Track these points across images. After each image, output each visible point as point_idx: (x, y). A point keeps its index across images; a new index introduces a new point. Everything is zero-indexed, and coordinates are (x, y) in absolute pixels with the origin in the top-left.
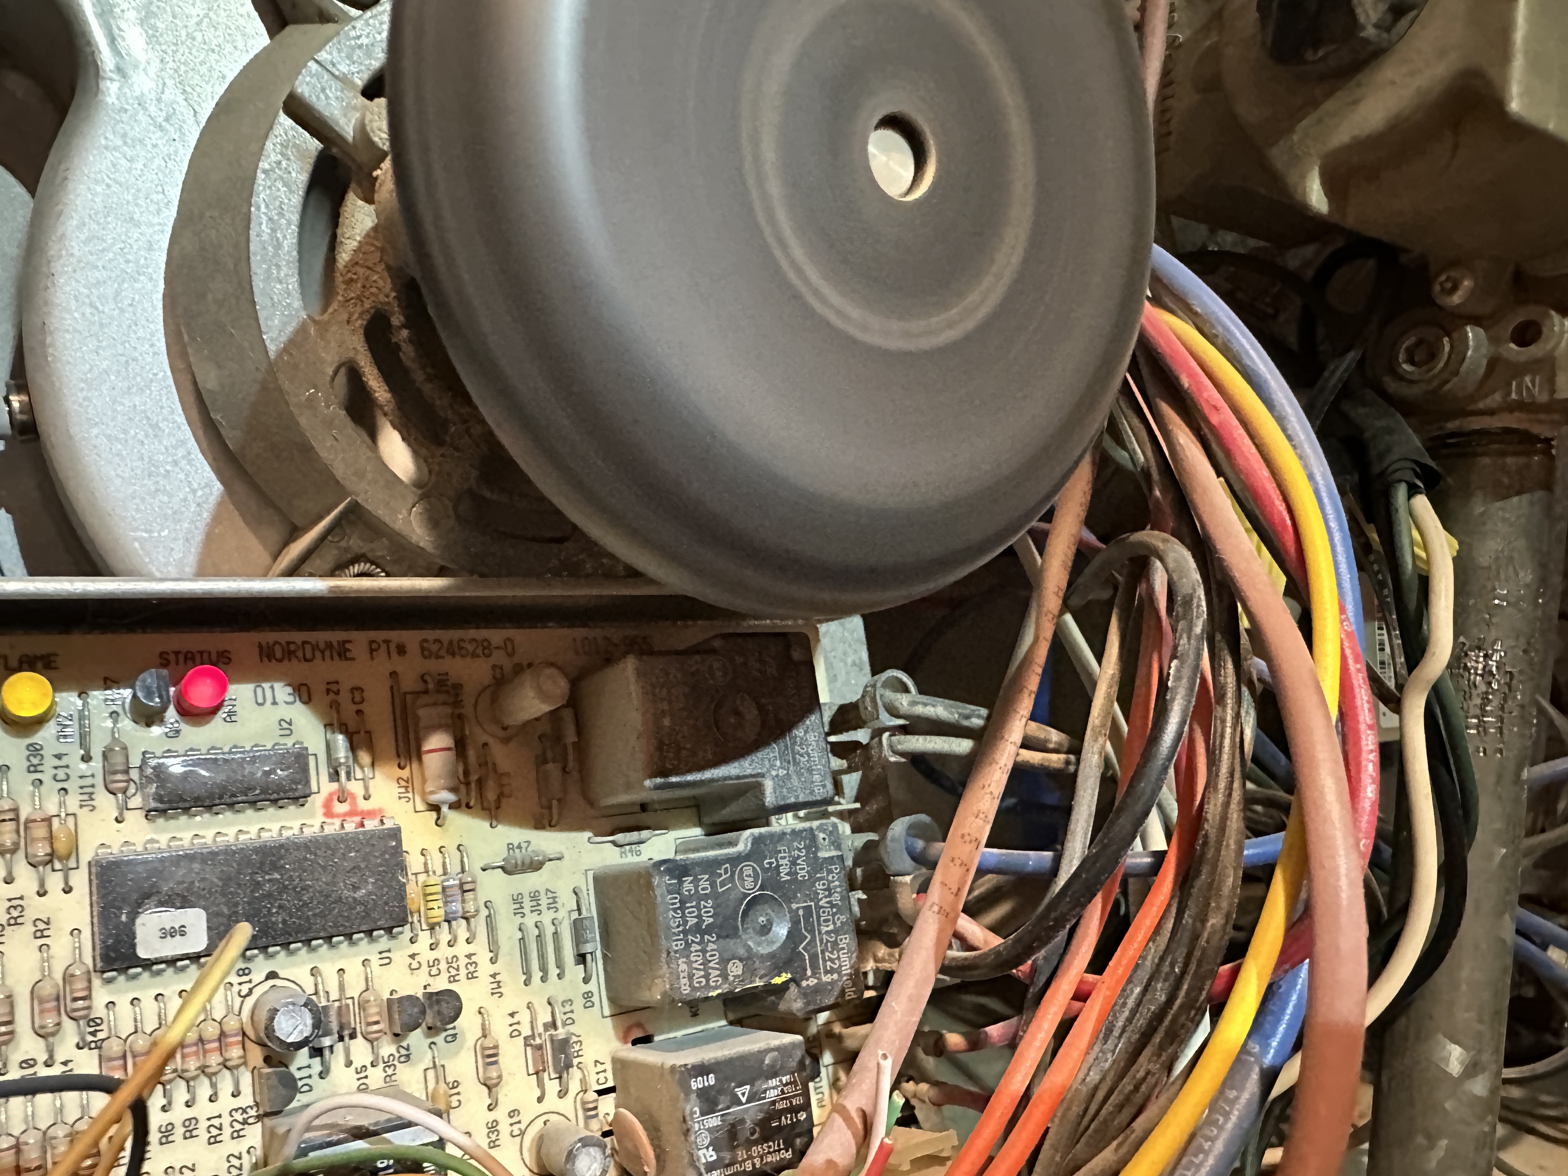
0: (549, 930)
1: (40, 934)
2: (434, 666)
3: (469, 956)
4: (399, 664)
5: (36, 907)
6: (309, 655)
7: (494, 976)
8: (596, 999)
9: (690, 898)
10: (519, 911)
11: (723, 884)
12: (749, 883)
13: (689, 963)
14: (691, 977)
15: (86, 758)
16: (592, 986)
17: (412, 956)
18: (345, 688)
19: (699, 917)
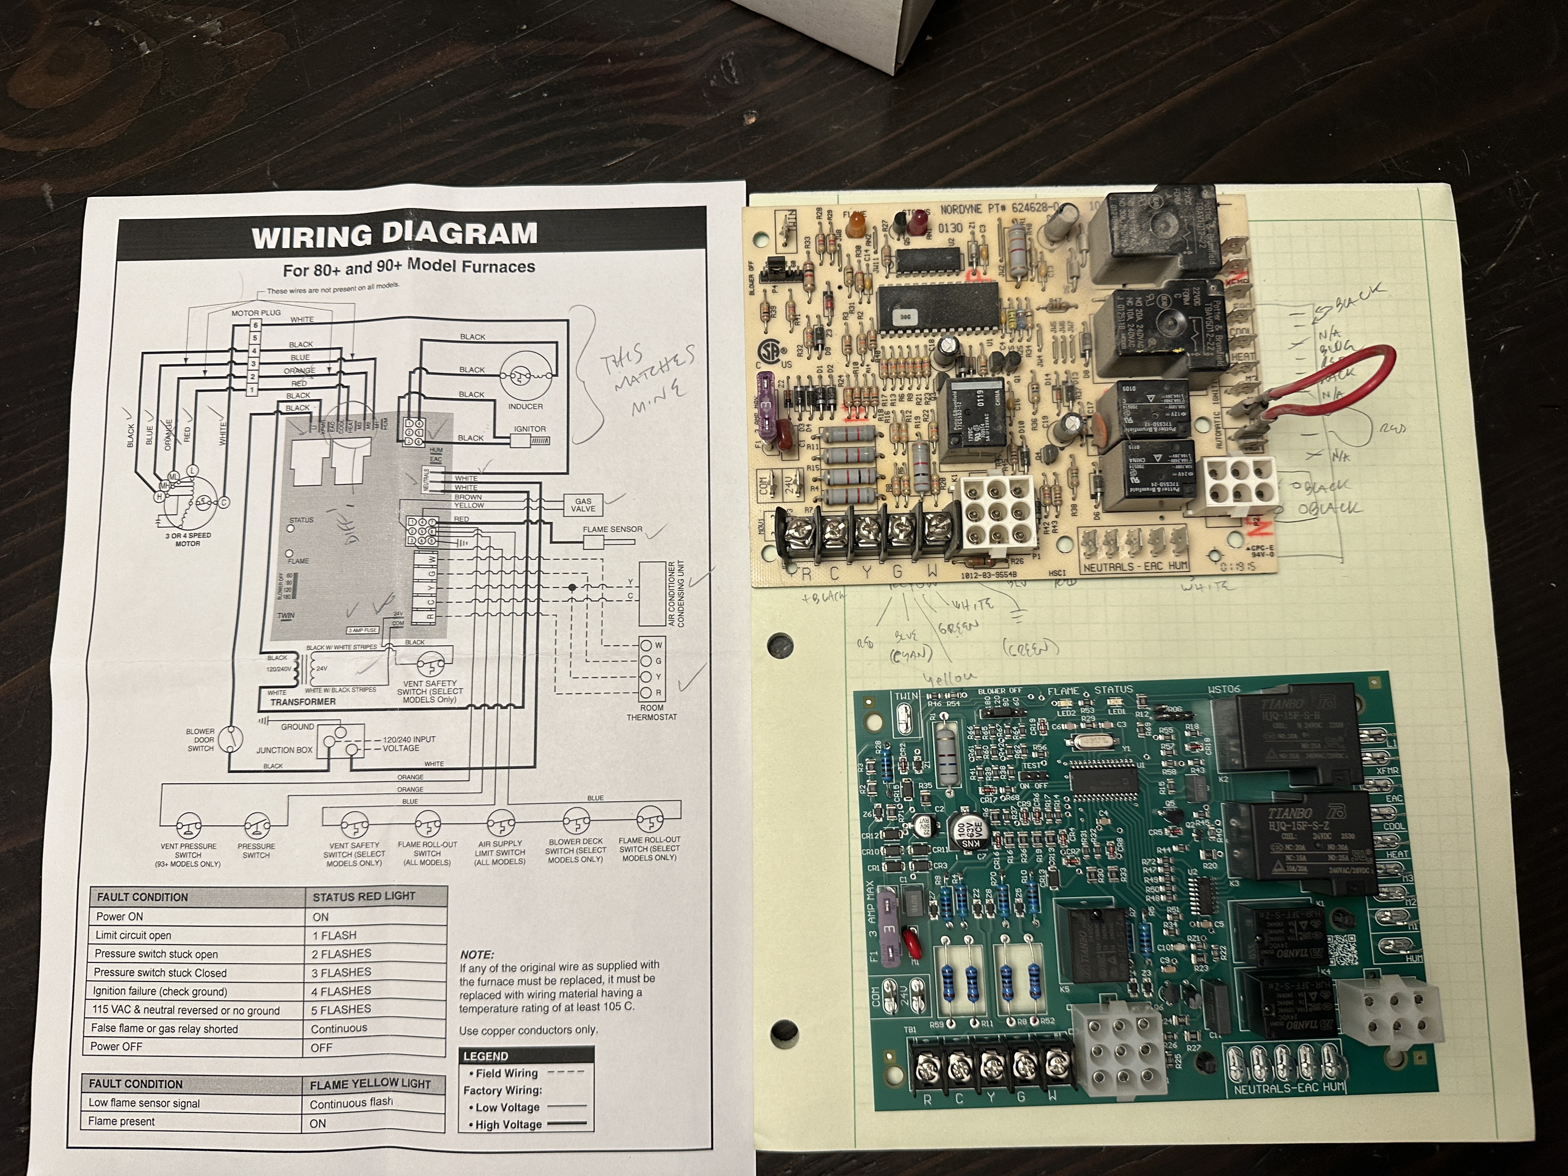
0: (1069, 340)
1: (860, 318)
2: (1019, 216)
3: (1028, 347)
4: (1001, 214)
5: (859, 308)
6: (962, 211)
7: (1039, 357)
8: (1090, 374)
9: (1130, 307)
10: (1054, 329)
11: (1149, 303)
12: (1164, 304)
13: (1127, 336)
14: (1127, 343)
15: (876, 252)
16: (1089, 368)
17: (1002, 344)
18: (977, 225)
19: (1135, 316)
